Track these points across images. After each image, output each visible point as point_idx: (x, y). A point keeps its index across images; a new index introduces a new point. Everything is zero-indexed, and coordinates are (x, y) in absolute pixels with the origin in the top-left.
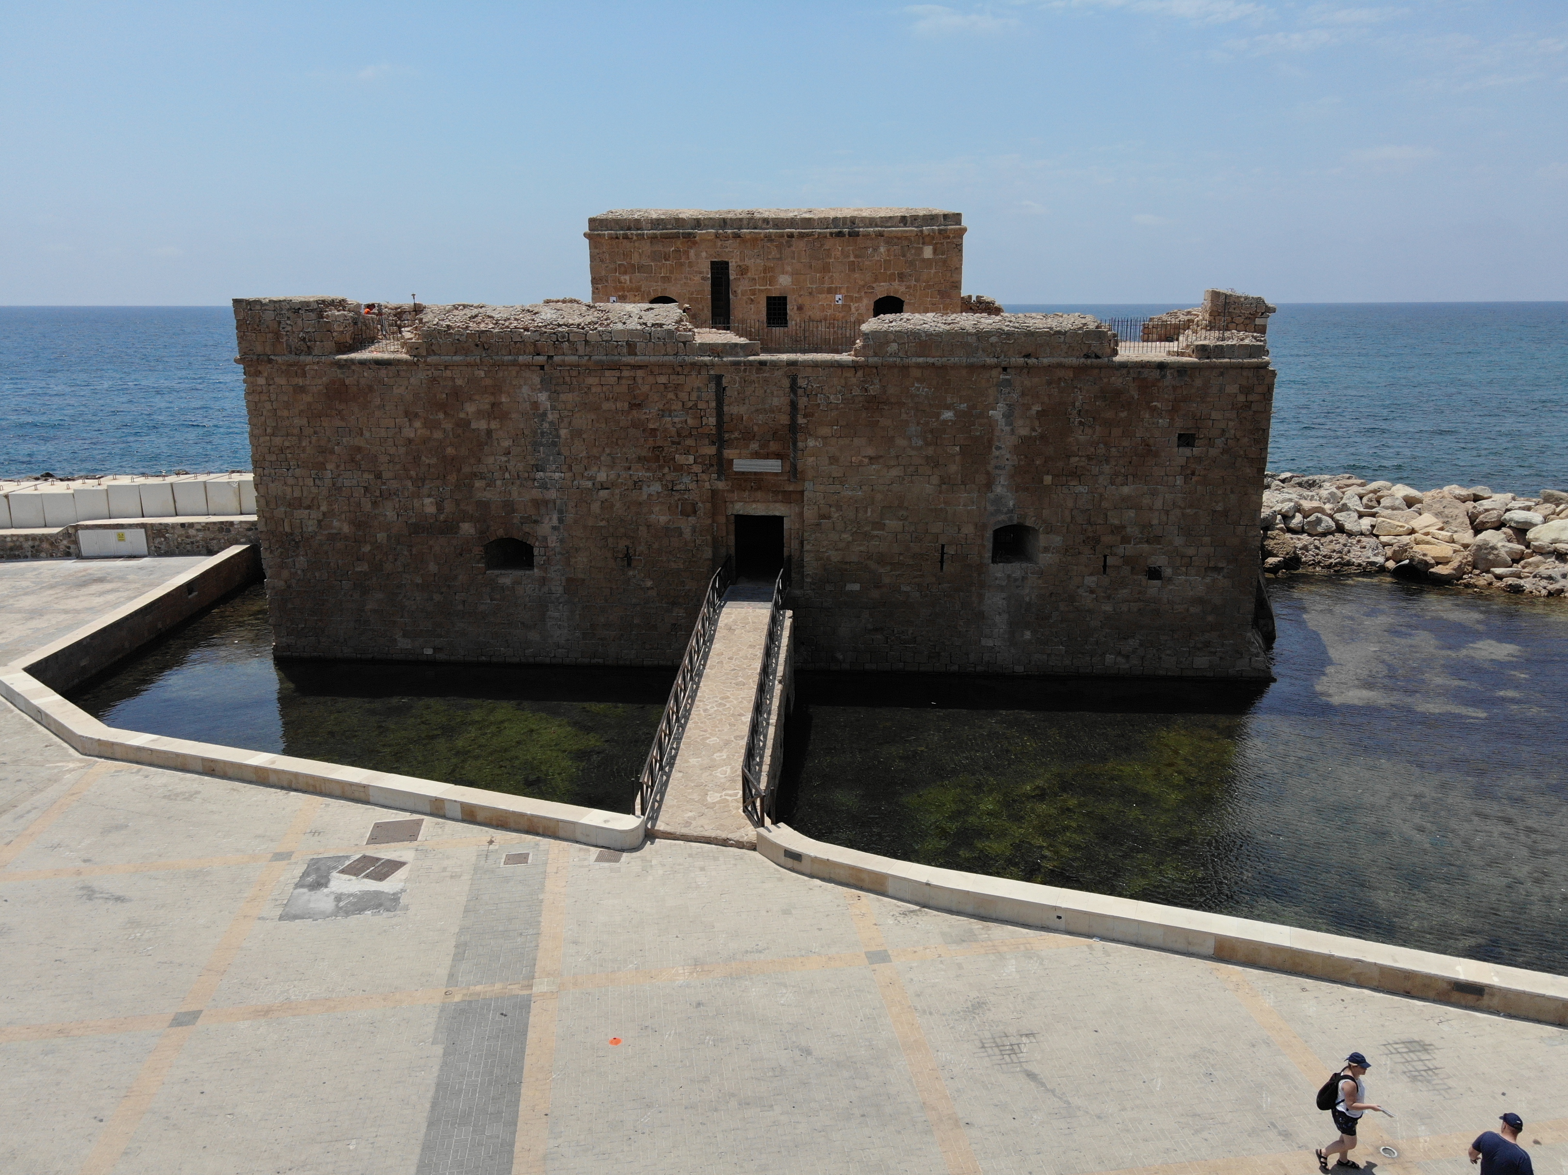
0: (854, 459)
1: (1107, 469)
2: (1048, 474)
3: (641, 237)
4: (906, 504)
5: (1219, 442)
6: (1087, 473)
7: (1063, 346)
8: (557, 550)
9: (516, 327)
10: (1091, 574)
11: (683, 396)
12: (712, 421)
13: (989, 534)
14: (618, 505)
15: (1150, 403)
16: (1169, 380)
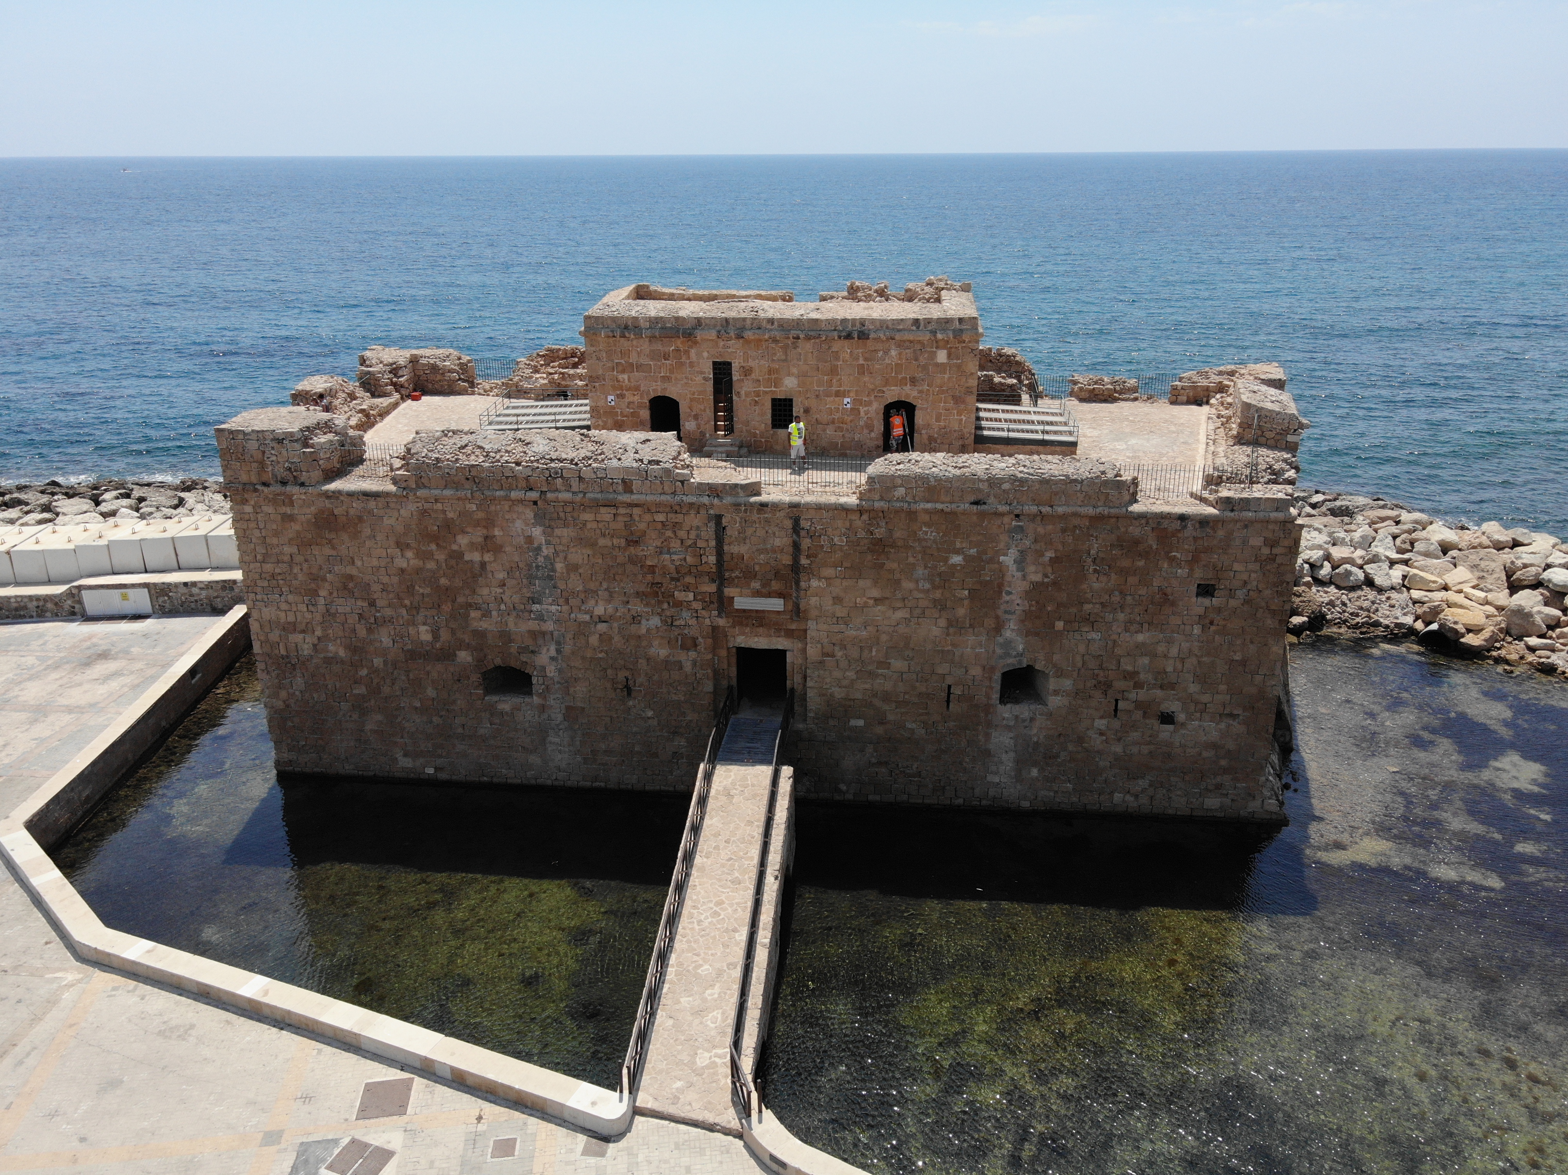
0: (858, 600)
1: (1121, 616)
2: (1059, 619)
3: (639, 336)
4: (912, 645)
5: (1240, 594)
6: (1100, 620)
7: (1079, 494)
8: (556, 680)
9: (507, 462)
10: (1102, 717)
11: (682, 534)
12: (712, 559)
13: (997, 676)
14: (617, 638)
15: (1169, 553)
16: (1189, 531)
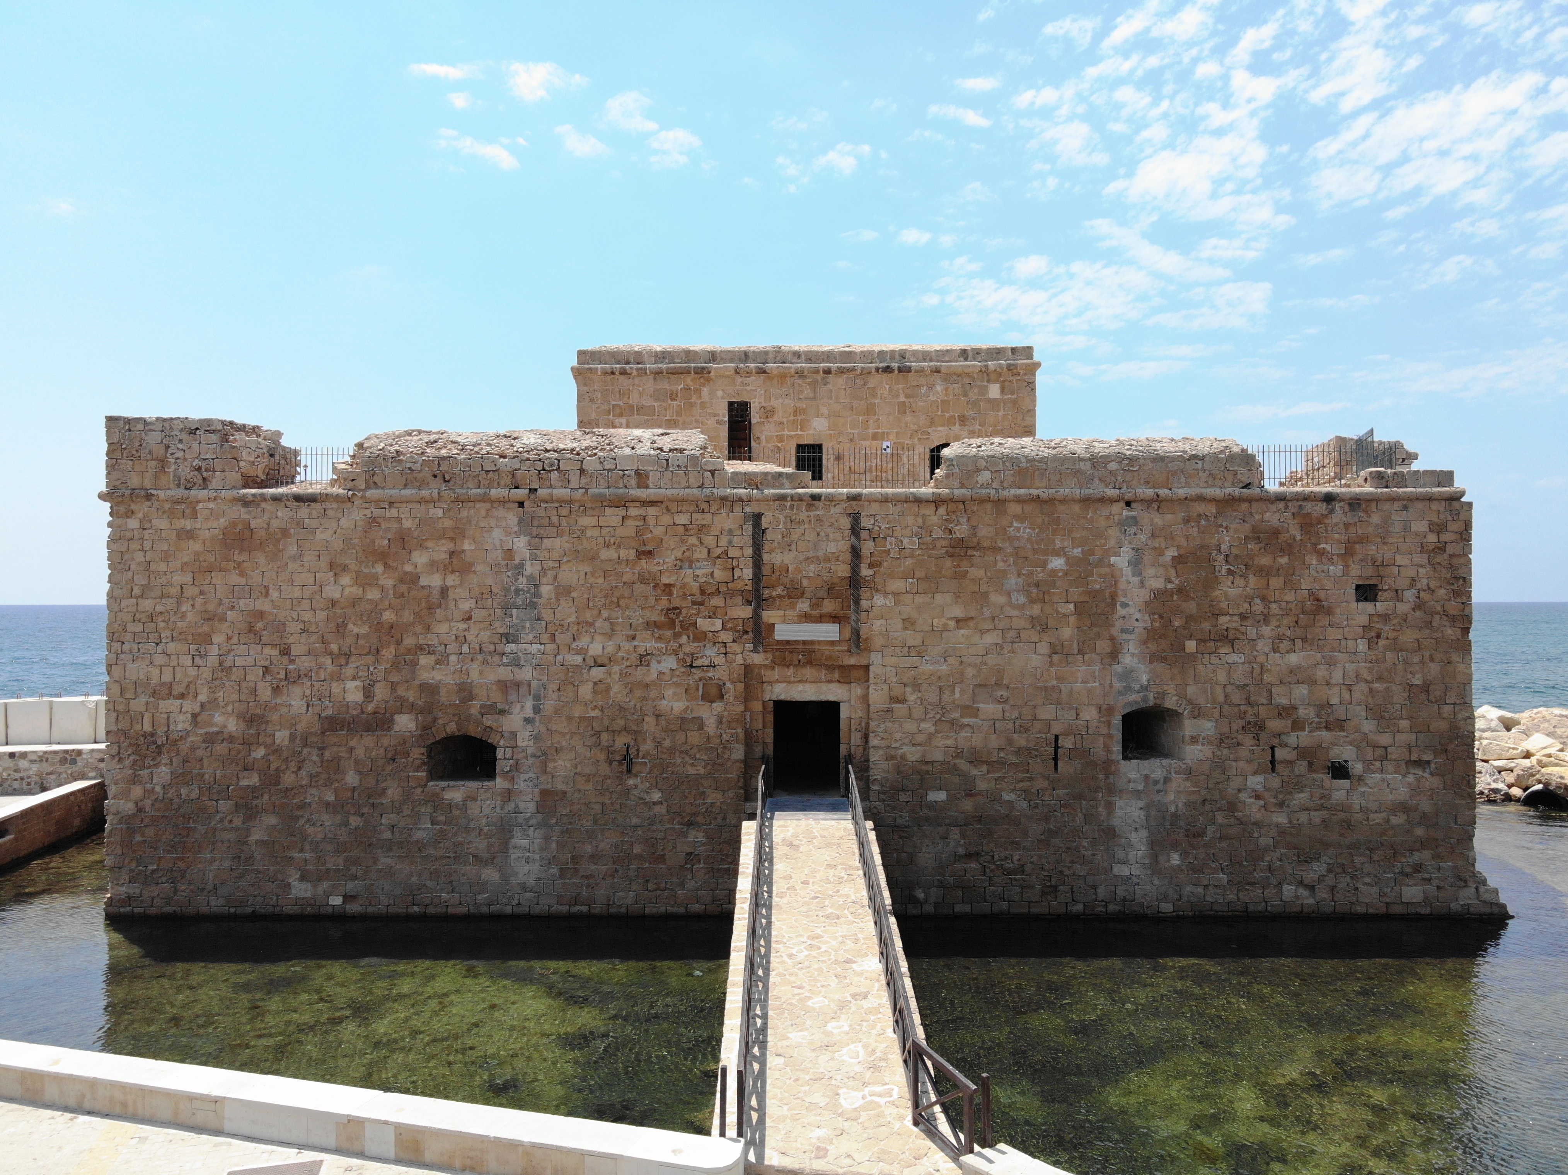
0: (936, 621)
1: (1267, 631)
2: (1190, 638)
3: (642, 372)
4: (1006, 682)
5: (1409, 595)
6: (1241, 637)
7: (1201, 474)
8: (530, 751)
9: (488, 453)
10: (1256, 773)
11: (710, 540)
12: (748, 573)
13: (1117, 721)
14: (616, 688)
15: (1315, 545)
16: (1339, 515)
